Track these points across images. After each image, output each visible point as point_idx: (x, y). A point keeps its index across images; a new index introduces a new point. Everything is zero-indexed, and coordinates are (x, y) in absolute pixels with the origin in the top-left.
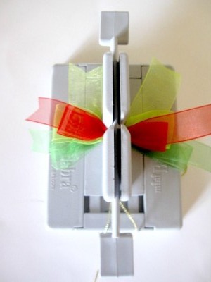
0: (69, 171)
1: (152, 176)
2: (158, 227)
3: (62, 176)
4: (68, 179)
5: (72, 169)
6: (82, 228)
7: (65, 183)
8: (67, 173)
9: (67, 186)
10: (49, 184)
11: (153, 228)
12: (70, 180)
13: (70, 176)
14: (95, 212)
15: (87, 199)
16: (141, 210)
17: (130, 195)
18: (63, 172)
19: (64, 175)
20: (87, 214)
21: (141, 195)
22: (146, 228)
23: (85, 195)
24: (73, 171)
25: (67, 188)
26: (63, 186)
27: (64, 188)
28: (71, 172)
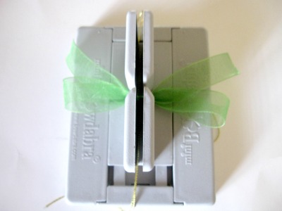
0: (91, 140)
1: (182, 146)
2: (188, 202)
3: (84, 146)
4: (90, 148)
5: (95, 138)
6: (105, 202)
7: (87, 153)
8: (90, 142)
9: (89, 156)
10: (70, 153)
11: (183, 203)
12: (93, 150)
13: (93, 146)
14: (120, 184)
15: (111, 170)
16: (170, 183)
18: (85, 141)
19: (85, 144)
20: (110, 187)
21: (170, 165)
22: (174, 203)
23: (109, 165)
24: (96, 140)
25: (89, 158)
26: (85, 156)
27: (86, 158)
28: (94, 141)
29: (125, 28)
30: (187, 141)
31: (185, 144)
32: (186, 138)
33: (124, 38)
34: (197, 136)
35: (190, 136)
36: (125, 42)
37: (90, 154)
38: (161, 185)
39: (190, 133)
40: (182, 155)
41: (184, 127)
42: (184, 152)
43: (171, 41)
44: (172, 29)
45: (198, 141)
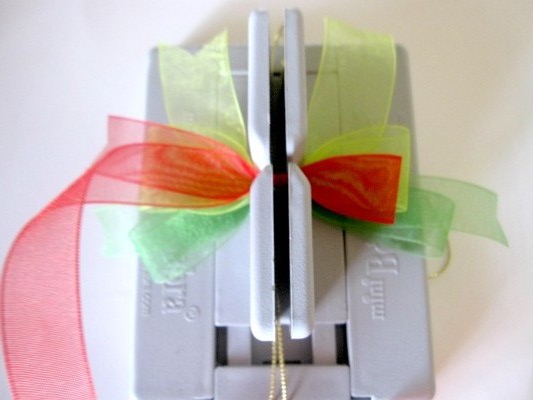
1: (364, 283)
2: (381, 396)
4: (179, 291)
7: (172, 300)
9: (178, 307)
10: (139, 302)
11: (370, 399)
12: (184, 294)
13: (185, 286)
14: (240, 363)
15: (221, 334)
16: (342, 358)
20: (221, 370)
21: (342, 322)
22: (352, 398)
23: (218, 324)
25: (177, 311)
26: (169, 307)
27: (170, 311)
28: (185, 276)
29: (245, 49)
30: (376, 271)
31: (370, 278)
32: (373, 266)
33: (245, 67)
34: (394, 261)
35: (380, 262)
36: (246, 77)
37: (180, 303)
38: (325, 363)
39: (380, 256)
40: (365, 300)
41: (369, 245)
42: (369, 294)
45: (396, 272)
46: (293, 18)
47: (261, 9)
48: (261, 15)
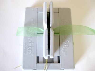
0: (31, 47)
1: (63, 49)
2: (65, 69)
3: (28, 49)
4: (30, 50)
5: (32, 46)
6: (36, 69)
7: (29, 52)
8: (30, 48)
9: (30, 53)
11: (63, 69)
12: (31, 51)
13: (32, 49)
14: (41, 63)
15: (38, 58)
16: (59, 62)
17: (54, 56)
18: (29, 48)
19: (29, 49)
20: (38, 64)
21: (59, 56)
22: (60, 69)
23: (37, 56)
24: (32, 47)
25: (30, 54)
26: (29, 53)
27: (29, 54)
28: (32, 48)
30: (65, 47)
31: (64, 48)
32: (64, 46)
33: (43, 11)
34: (68, 45)
35: (65, 46)
36: (43, 13)
38: (56, 63)
39: (65, 45)
40: (63, 52)
41: (63, 43)
42: (63, 51)
43: (58, 13)
44: (59, 8)
45: (68, 47)
46: (51, 3)
47: (46, 1)
48: (46, 2)
